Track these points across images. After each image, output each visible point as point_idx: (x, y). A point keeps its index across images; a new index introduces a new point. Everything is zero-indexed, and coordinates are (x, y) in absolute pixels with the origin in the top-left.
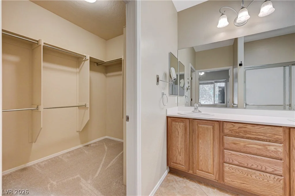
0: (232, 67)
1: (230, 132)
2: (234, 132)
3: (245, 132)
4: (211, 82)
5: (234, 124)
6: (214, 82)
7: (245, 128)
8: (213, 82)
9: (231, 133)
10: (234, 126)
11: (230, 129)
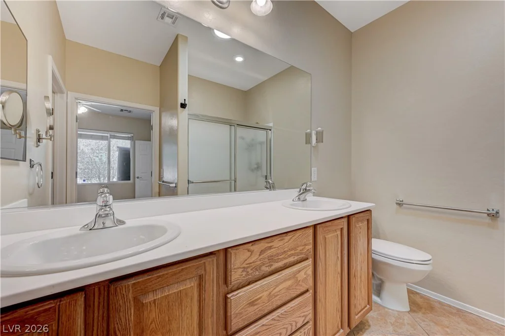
0: (158, 108)
1: (244, 274)
2: (251, 270)
3: (271, 259)
4: (102, 136)
5: (252, 248)
6: (109, 135)
7: (270, 248)
8: (107, 136)
9: (246, 275)
10: (252, 252)
11: (244, 265)
